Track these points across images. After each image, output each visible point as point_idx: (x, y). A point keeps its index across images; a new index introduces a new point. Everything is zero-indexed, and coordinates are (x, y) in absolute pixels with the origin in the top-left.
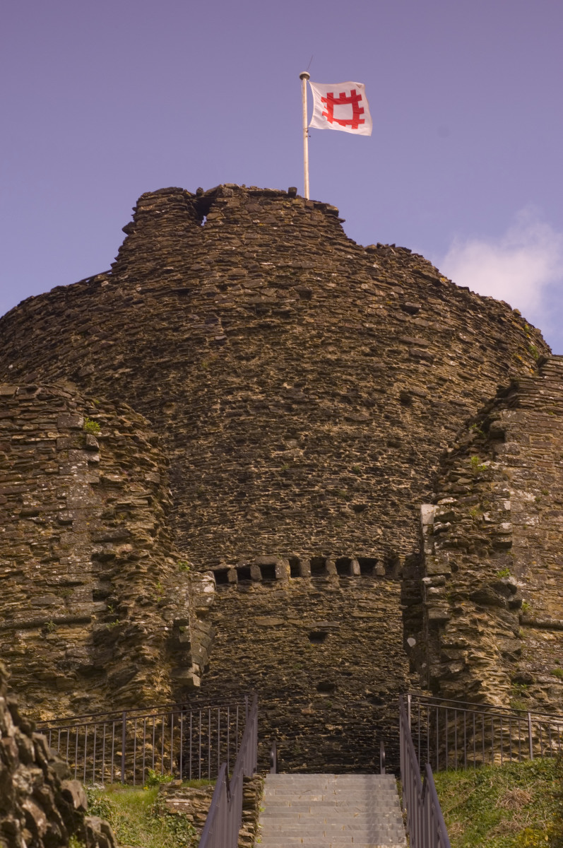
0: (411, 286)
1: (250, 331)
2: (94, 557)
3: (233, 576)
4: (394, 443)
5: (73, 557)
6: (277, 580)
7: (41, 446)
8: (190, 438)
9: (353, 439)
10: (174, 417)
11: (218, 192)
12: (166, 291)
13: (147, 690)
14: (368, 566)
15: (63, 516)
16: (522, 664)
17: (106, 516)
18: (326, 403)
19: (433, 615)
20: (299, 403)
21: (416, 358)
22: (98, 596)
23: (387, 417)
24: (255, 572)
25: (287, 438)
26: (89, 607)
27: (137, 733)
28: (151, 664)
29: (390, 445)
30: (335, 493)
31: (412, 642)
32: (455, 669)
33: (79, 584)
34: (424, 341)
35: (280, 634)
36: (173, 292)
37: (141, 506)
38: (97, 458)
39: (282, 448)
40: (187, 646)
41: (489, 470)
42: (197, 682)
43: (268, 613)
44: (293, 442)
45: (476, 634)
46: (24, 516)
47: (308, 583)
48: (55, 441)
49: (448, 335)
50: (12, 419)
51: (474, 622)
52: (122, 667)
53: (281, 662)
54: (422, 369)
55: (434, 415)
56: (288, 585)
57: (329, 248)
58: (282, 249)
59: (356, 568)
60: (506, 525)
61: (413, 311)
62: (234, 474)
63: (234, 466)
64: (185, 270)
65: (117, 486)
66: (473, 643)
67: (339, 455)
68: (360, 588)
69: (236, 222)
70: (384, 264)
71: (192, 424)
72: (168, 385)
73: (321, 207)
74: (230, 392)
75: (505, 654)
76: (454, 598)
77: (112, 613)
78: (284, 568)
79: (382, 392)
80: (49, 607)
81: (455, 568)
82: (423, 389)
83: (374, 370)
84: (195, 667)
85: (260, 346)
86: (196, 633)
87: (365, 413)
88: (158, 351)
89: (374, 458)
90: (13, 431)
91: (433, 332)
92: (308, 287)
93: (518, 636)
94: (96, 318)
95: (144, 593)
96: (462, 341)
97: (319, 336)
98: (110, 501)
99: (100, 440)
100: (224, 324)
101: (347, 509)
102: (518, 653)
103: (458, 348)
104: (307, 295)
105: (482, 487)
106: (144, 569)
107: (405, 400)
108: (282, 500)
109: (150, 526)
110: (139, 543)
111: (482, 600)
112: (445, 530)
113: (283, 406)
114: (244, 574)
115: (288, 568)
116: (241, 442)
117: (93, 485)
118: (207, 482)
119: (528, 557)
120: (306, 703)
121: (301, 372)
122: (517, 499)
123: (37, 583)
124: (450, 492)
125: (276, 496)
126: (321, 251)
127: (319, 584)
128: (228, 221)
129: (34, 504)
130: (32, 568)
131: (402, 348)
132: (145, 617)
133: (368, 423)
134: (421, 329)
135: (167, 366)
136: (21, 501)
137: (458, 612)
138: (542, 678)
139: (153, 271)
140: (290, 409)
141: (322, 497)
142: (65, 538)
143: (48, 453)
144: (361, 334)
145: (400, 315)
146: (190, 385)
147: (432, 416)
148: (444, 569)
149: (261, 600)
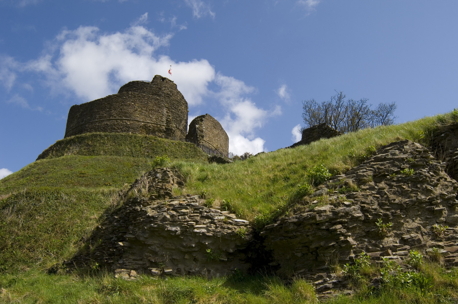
0: (181, 97)
5: (164, 119)
11: (165, 78)
12: (158, 88)
15: (163, 114)
16: (203, 144)
19: (198, 136)
32: (198, 142)
33: (164, 122)
37: (171, 116)
51: (201, 138)
54: (181, 107)
58: (171, 88)
60: (203, 130)
61: (181, 100)
64: (160, 86)
69: (167, 83)
70: (180, 94)
77: (168, 126)
79: (178, 108)
80: (161, 123)
83: (177, 105)
90: (159, 103)
93: (203, 141)
97: (173, 99)
98: (168, 114)
100: (164, 94)
105: (201, 125)
106: (172, 123)
110: (170, 119)
112: (199, 128)
117: (166, 112)
122: (204, 127)
123: (160, 120)
126: (175, 90)
129: (160, 112)
131: (180, 104)
138: (205, 146)
139: (156, 85)
143: (162, 106)
144: (177, 101)
148: (199, 132)
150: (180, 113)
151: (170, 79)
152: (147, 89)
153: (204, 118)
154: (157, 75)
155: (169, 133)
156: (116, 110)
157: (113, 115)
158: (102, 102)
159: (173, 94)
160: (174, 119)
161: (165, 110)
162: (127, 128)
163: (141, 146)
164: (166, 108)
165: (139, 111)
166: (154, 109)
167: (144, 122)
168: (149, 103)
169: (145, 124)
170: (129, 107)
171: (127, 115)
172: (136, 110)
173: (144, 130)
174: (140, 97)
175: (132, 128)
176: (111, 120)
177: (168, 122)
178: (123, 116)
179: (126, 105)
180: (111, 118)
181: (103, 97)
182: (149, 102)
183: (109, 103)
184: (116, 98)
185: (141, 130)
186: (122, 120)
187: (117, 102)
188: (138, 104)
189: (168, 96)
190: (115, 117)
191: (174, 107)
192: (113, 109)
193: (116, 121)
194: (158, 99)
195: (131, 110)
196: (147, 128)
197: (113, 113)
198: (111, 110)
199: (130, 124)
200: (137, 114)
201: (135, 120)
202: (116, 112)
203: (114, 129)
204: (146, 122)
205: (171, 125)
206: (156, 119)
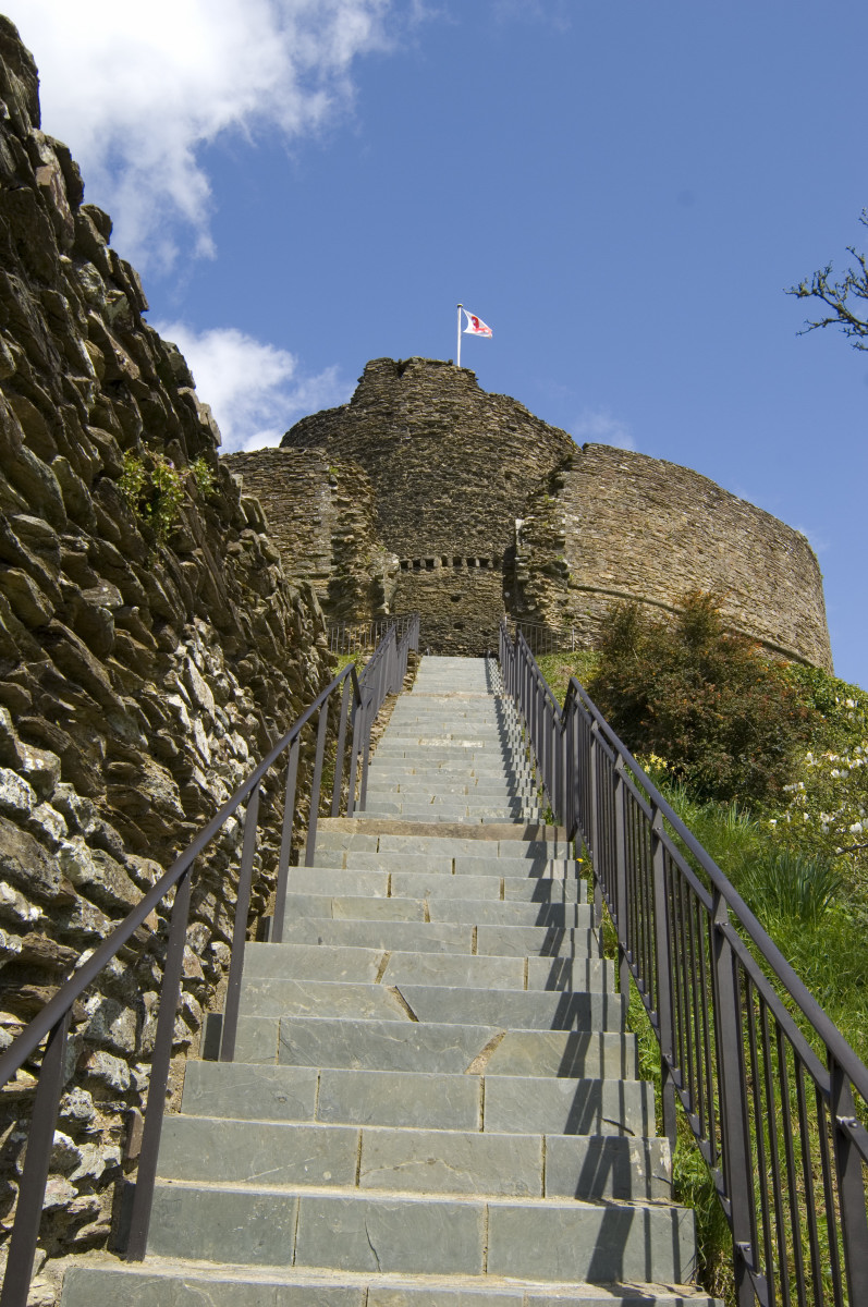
0: (513, 416)
2: (333, 542)
3: (410, 565)
4: (501, 499)
5: (321, 541)
6: (434, 568)
7: (305, 481)
8: (390, 491)
9: (478, 495)
10: (381, 480)
11: (410, 361)
12: (380, 413)
13: (359, 613)
14: (484, 563)
15: (316, 519)
16: (568, 608)
17: (340, 520)
18: (465, 475)
19: (520, 578)
20: (449, 474)
21: (515, 454)
22: (333, 563)
23: (497, 485)
24: (423, 563)
25: (443, 493)
26: (328, 569)
27: (352, 637)
28: (362, 599)
29: (498, 499)
30: (467, 523)
31: (507, 594)
32: (531, 608)
33: (323, 556)
34: (519, 446)
35: (435, 596)
36: (383, 414)
37: (360, 515)
38: (336, 488)
39: (440, 498)
40: (382, 591)
41: (554, 503)
42: (387, 612)
43: (428, 585)
44: (446, 496)
45: (543, 590)
46: (294, 518)
47: (451, 570)
48: (313, 479)
49: (532, 444)
50: (290, 466)
51: (543, 582)
52: (345, 601)
53: (435, 611)
54: (517, 460)
55: (523, 485)
56: (440, 571)
57: (469, 393)
58: (443, 392)
59: (478, 563)
60: (562, 532)
61: (514, 430)
62: (413, 511)
63: (413, 507)
64: (391, 402)
65: (347, 504)
66: (542, 594)
67: (470, 503)
68: (479, 575)
69: (419, 377)
70: (499, 403)
71: (391, 484)
72: (379, 463)
73: (465, 371)
74: (412, 468)
75: (559, 602)
76: (532, 570)
77: (341, 572)
78: (438, 562)
79: (495, 471)
80: (306, 568)
81: (533, 554)
82: (517, 471)
83: (491, 459)
84: (387, 604)
85: (430, 444)
86: (387, 585)
87: (486, 482)
88: (374, 445)
89: (489, 506)
90: (290, 473)
91: (525, 442)
92: (457, 413)
93: (566, 592)
94: (342, 427)
95: (359, 561)
96: (539, 448)
97: (462, 439)
98: (343, 511)
99: (338, 479)
100: (411, 431)
101: (474, 532)
102: (566, 601)
103: (537, 451)
104: (456, 417)
105: (550, 511)
106: (360, 548)
107: (508, 476)
108: (439, 526)
109: (364, 526)
110: (358, 535)
111: (547, 571)
112: (529, 533)
113: (440, 476)
114: (417, 564)
115: (441, 562)
116: (417, 494)
117: (333, 503)
118: (398, 515)
119: (574, 551)
120: (447, 634)
121: (452, 458)
122: (569, 519)
123: (300, 554)
124: (532, 513)
125: (436, 524)
126: (465, 394)
127: (457, 571)
128: (415, 376)
129: (300, 512)
130: (298, 546)
131: (507, 448)
132: (359, 573)
133: (487, 487)
134: (518, 439)
135: (379, 453)
136: (293, 510)
137: (534, 577)
138: (580, 615)
139: (373, 403)
140: (444, 478)
141: (460, 525)
142: (317, 531)
143: (309, 484)
144: (485, 440)
145: (507, 431)
146: (391, 463)
147: (521, 486)
148: (528, 553)
149: (426, 578)
151: (432, 358)
152: (335, 435)
153: (568, 469)
154: (373, 362)
155: (343, 608)
161: (325, 502)
164: (331, 484)
177: (343, 550)
205: (356, 559)
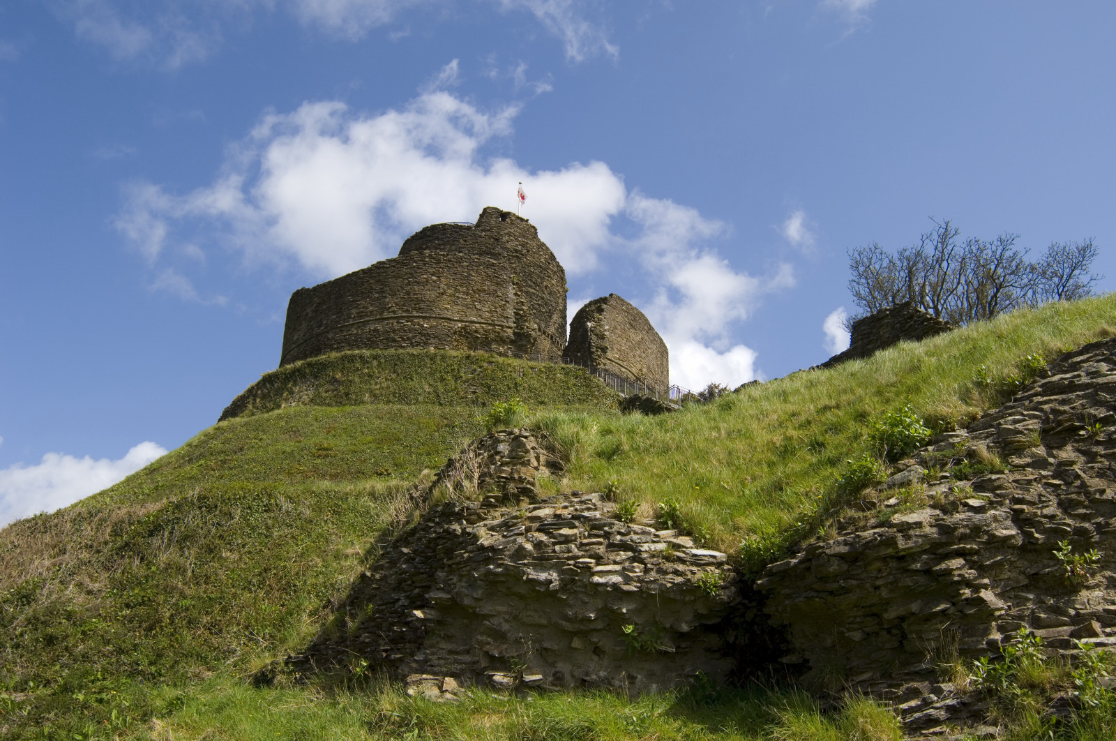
1: (513, 256)
2: (515, 313)
5: (509, 311)
7: (502, 279)
11: (509, 213)
12: (492, 237)
13: (529, 349)
15: (507, 300)
16: (606, 367)
17: (517, 303)
19: (592, 350)
22: (515, 323)
23: (542, 291)
26: (513, 325)
28: (531, 343)
32: (595, 364)
33: (510, 318)
34: (550, 273)
37: (525, 303)
38: (515, 287)
41: (601, 318)
45: (600, 357)
48: (505, 279)
50: (495, 270)
51: (599, 354)
52: (523, 343)
54: (550, 280)
58: (523, 236)
60: (604, 333)
61: (549, 264)
64: (498, 233)
70: (545, 248)
75: (604, 363)
77: (519, 328)
79: (542, 284)
80: (503, 322)
82: (550, 286)
83: (540, 277)
85: (515, 261)
87: (538, 288)
89: (538, 301)
90: (495, 273)
92: (529, 249)
93: (606, 360)
94: (470, 238)
96: (556, 275)
97: (530, 263)
98: (518, 299)
99: (516, 282)
100: (507, 252)
105: (600, 322)
106: (528, 319)
110: (525, 312)
111: (600, 349)
112: (594, 330)
117: (514, 294)
122: (606, 327)
123: (500, 315)
124: (593, 321)
128: (511, 223)
129: (500, 294)
130: (499, 310)
131: (546, 272)
132: (531, 331)
133: (538, 291)
134: (550, 269)
136: (497, 292)
137: (596, 351)
139: (488, 230)
142: (507, 305)
143: (504, 282)
144: (539, 266)
148: (595, 340)
150: (546, 296)
151: (520, 216)
152: (465, 241)
153: (606, 304)
154: (488, 208)
155: (522, 345)
156: (395, 295)
157: (390, 308)
158: (362, 278)
159: (528, 251)
160: (534, 311)
161: (511, 291)
162: (423, 338)
163: (457, 378)
164: (514, 284)
165: (450, 296)
166: (486, 288)
167: (463, 321)
168: (471, 275)
169: (466, 326)
170: (427, 288)
171: (422, 306)
172: (443, 294)
173: (463, 340)
174: (450, 261)
175: (435, 337)
176: (385, 319)
177: (520, 318)
178: (413, 308)
179: (418, 283)
180: (386, 315)
181: (365, 267)
182: (472, 272)
183: (380, 280)
184: (394, 266)
185: (455, 340)
186: (410, 319)
187: (397, 277)
188: (447, 278)
189: (517, 256)
190: (394, 312)
191: (531, 281)
192: (389, 295)
193: (398, 322)
194: (493, 265)
195: (430, 294)
196: (470, 334)
197: (388, 303)
198: (385, 297)
199: (431, 327)
200: (446, 302)
201: (440, 318)
202: (396, 301)
203: (394, 341)
204: (466, 322)
205: (527, 324)
206: (490, 312)
